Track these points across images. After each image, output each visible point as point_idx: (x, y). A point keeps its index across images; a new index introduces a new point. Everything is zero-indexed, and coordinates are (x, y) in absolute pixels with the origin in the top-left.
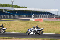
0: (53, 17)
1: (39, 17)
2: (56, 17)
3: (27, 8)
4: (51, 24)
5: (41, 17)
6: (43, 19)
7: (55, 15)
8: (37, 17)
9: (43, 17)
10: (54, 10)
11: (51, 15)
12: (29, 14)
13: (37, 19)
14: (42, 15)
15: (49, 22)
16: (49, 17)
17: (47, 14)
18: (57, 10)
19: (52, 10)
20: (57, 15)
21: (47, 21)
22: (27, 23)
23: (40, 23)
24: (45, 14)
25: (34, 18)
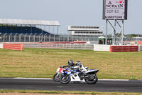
0: (47, 40)
1: (13, 39)
2: (54, 38)
4: (43, 56)
5: (18, 40)
6: (23, 44)
7: (52, 35)
8: (8, 39)
9: (22, 38)
10: (48, 23)
11: (43, 35)
13: (8, 45)
14: (20, 35)
15: (37, 51)
16: (37, 40)
17: (34, 33)
19: (44, 22)
20: (56, 36)
23: (16, 53)
25: (1, 41)
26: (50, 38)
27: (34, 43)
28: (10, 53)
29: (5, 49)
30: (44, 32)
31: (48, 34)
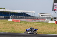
2: (33, 18)
3: (5, 9)
4: (28, 25)
5: (18, 18)
6: (20, 20)
8: (14, 18)
9: (20, 18)
11: (28, 16)
12: (7, 15)
14: (19, 16)
16: (26, 18)
17: (25, 15)
18: (34, 12)
19: (29, 12)
21: (24, 22)
22: (5, 23)
23: (17, 23)
24: (23, 15)
25: (11, 18)
26: (31, 17)
27: (24, 19)
28: (15, 23)
29: (13, 21)
30: (29, 15)
31: (30, 16)
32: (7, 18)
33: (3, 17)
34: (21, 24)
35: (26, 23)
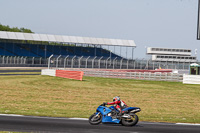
0: (117, 67)
1: (70, 63)
2: (127, 64)
4: (112, 89)
5: (76, 65)
6: (83, 71)
7: (125, 60)
10: (120, 42)
11: (112, 59)
12: (37, 53)
13: (63, 72)
14: (80, 59)
15: (102, 81)
16: (102, 66)
17: (99, 56)
19: (113, 42)
20: (131, 61)
21: (97, 79)
22: (31, 83)
23: (73, 83)
24: (92, 56)
25: (52, 66)
26: (121, 63)
27: (98, 70)
28: (65, 83)
29: (58, 77)
32: (36, 63)
33: (24, 60)
34: (87, 85)
35: (102, 84)
